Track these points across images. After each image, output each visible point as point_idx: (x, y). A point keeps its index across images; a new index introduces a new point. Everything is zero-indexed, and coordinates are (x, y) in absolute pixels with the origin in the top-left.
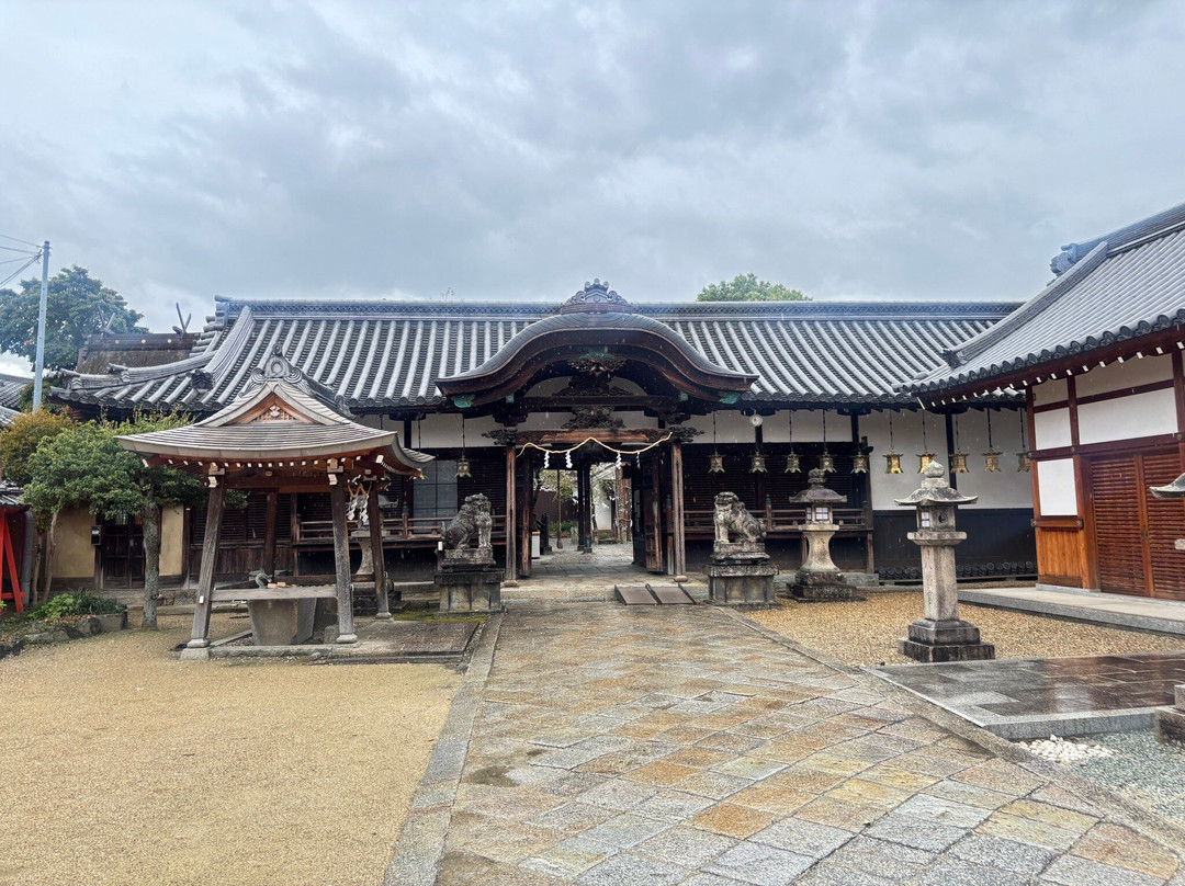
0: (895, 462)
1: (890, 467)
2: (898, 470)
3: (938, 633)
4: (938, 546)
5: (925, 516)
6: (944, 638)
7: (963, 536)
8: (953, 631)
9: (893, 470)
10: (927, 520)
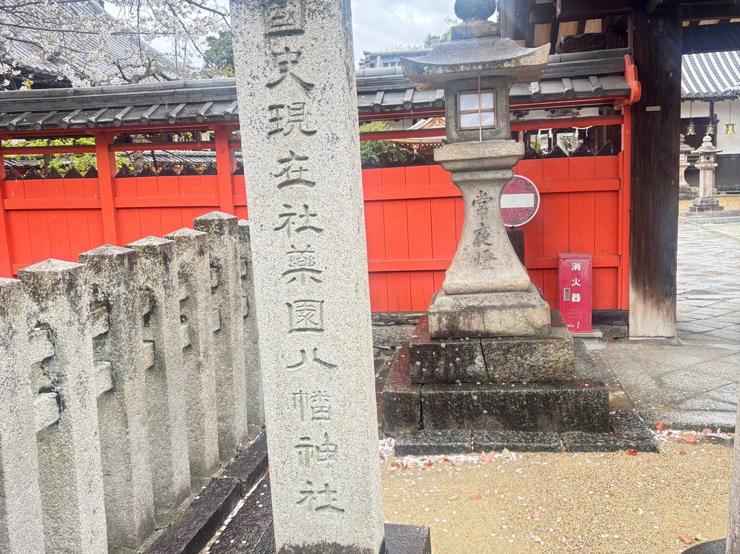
0: (730, 128)
1: (727, 130)
2: (732, 132)
3: (701, 202)
4: (705, 169)
5: (702, 157)
6: (704, 204)
7: (716, 165)
8: (708, 202)
9: (729, 132)
10: (702, 159)
